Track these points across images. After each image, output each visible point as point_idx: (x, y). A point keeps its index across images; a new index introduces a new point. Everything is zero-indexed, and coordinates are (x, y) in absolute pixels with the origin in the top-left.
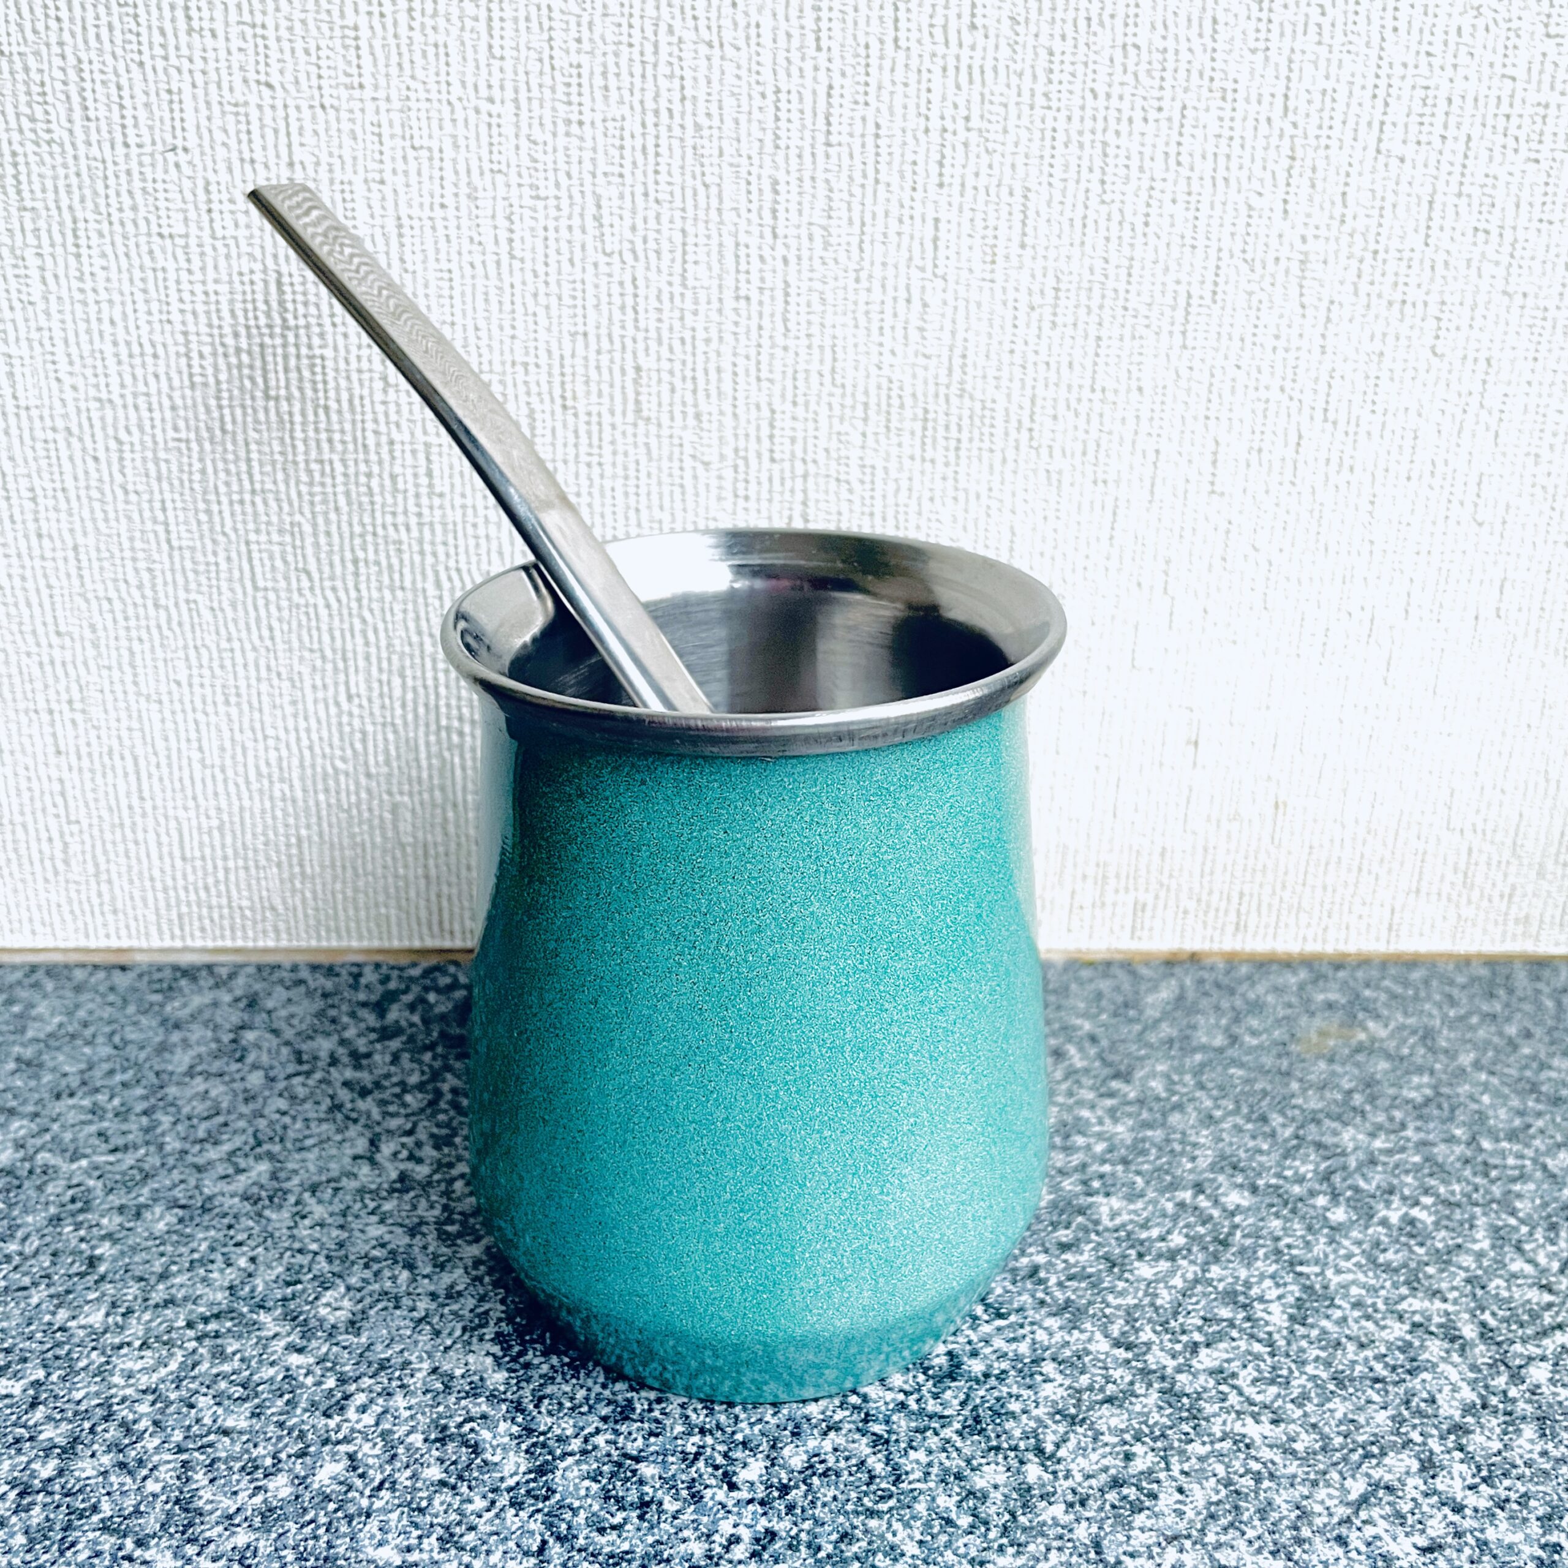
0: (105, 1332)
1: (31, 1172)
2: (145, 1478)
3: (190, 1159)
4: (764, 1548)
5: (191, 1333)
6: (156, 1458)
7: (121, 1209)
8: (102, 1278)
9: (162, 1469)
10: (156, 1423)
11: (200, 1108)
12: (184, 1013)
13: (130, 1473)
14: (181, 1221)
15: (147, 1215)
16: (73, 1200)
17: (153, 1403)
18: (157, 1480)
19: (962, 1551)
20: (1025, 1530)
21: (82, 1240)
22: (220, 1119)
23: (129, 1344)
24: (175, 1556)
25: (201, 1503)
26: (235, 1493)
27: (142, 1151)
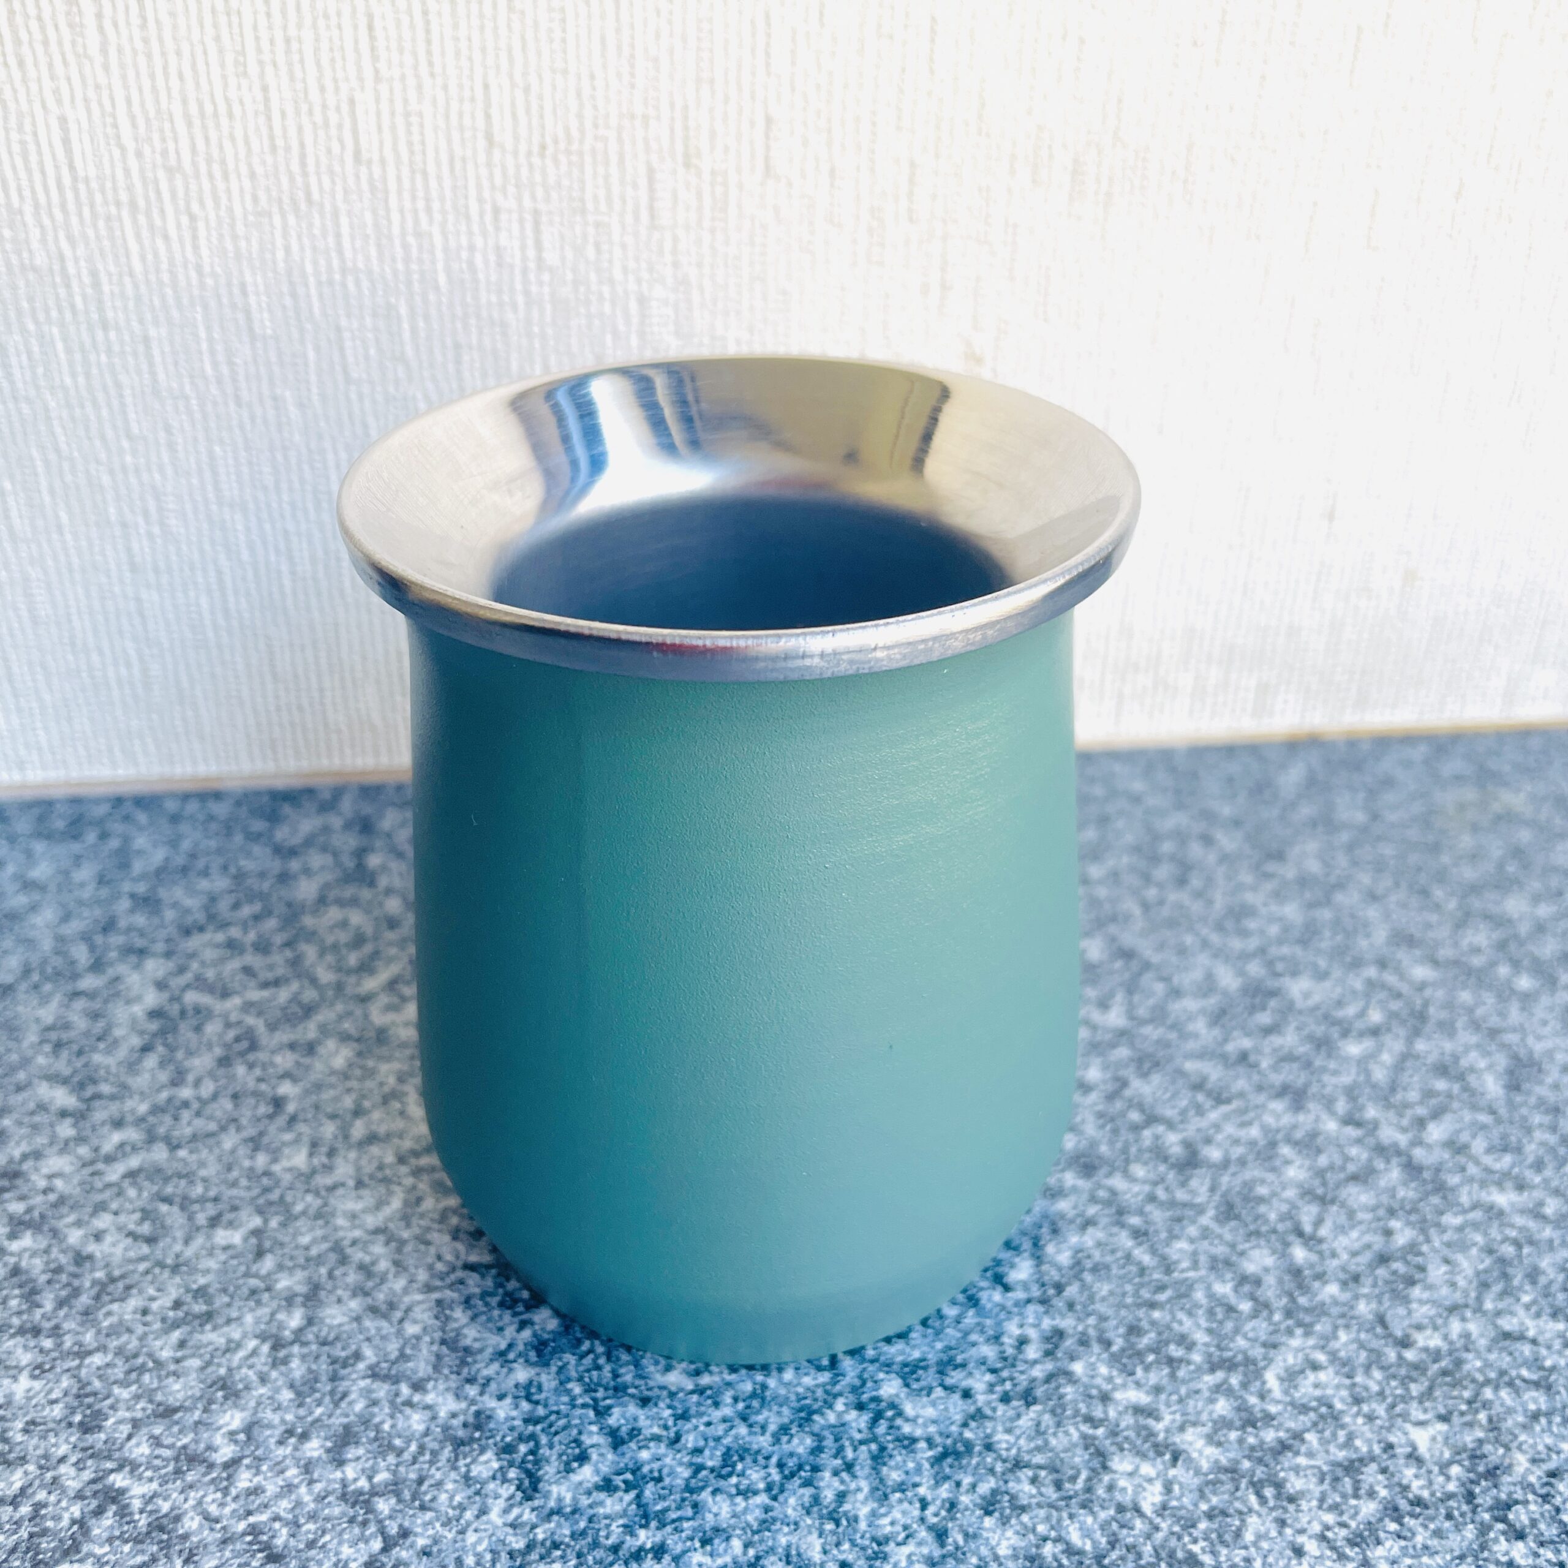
0: (314, 1172)
1: (183, 1013)
2: (401, 1321)
3: (349, 990)
4: (1056, 1347)
5: (404, 1169)
6: (407, 1300)
7: (292, 1046)
8: (293, 1119)
9: (417, 1309)
10: (397, 1263)
11: (343, 937)
12: (296, 840)
13: (385, 1316)
14: (360, 1054)
15: (322, 1050)
16: (237, 1039)
17: (387, 1243)
18: (415, 1322)
19: (1251, 1335)
20: (1307, 1310)
21: (260, 1080)
22: (368, 948)
23: (343, 1185)
24: (457, 1396)
25: (468, 1342)
26: (501, 1329)
27: (295, 986)
